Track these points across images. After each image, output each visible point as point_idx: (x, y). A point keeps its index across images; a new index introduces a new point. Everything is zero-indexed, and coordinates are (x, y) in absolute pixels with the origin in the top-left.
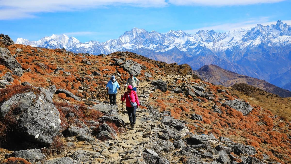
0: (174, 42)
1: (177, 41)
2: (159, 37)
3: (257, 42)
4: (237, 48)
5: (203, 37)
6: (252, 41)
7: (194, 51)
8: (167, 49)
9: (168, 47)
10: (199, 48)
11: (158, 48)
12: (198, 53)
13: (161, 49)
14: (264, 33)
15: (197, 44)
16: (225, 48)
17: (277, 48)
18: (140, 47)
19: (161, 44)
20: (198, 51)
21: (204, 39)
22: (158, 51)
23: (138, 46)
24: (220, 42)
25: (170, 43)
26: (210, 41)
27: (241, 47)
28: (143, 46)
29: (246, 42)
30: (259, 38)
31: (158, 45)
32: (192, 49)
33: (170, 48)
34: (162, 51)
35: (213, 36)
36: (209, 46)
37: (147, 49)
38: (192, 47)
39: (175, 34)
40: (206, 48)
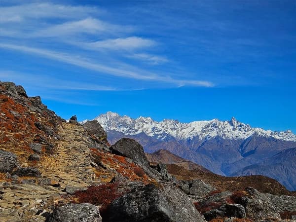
0: (142, 127)
1: (146, 126)
2: (130, 122)
3: (214, 134)
4: (196, 138)
5: (168, 125)
6: (210, 132)
7: (159, 136)
8: (136, 133)
9: (137, 131)
10: (164, 134)
11: (128, 131)
12: (162, 139)
13: (130, 132)
14: (220, 127)
15: (162, 131)
16: (187, 137)
17: (229, 140)
18: (112, 129)
19: (130, 128)
20: (163, 137)
21: (170, 127)
22: (128, 134)
23: (111, 128)
24: (183, 131)
25: (139, 128)
26: (174, 129)
27: (200, 137)
28: (115, 128)
29: (204, 133)
30: (215, 131)
31: (128, 128)
32: (158, 135)
33: (138, 132)
34: (131, 134)
35: (178, 125)
36: (173, 133)
37: (118, 131)
38: (158, 133)
39: (145, 120)
40: (170, 135)
